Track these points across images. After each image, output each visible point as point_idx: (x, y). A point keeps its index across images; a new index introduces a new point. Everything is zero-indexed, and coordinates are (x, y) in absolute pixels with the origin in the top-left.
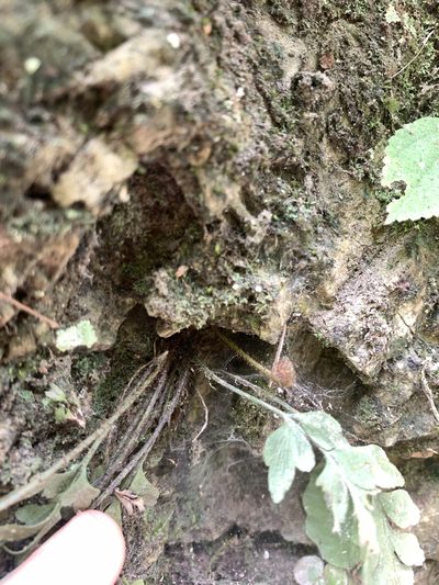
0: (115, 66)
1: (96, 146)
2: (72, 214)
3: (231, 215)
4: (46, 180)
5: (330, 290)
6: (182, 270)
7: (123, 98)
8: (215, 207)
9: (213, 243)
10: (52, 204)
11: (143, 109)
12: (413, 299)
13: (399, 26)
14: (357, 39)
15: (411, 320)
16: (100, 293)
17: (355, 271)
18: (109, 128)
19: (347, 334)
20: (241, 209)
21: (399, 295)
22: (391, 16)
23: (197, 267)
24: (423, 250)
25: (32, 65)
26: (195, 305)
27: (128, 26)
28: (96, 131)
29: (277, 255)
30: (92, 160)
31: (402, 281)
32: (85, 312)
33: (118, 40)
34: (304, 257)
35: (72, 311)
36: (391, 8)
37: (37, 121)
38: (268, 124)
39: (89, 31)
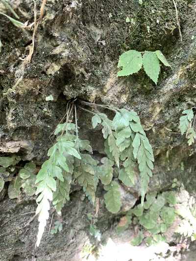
0: (57, 51)
1: (53, 64)
2: (49, 76)
3: (82, 73)
4: (45, 70)
5: (105, 91)
6: (71, 86)
7: (58, 56)
8: (77, 73)
9: (77, 80)
10: (46, 75)
11: (62, 58)
12: (125, 94)
13: (130, 23)
14: (117, 27)
15: (125, 99)
16: (54, 89)
17: (113, 86)
18: (56, 61)
19: (108, 101)
20: (84, 72)
21: (121, 93)
22: (128, 20)
23: (74, 84)
24: (128, 83)
25: (43, 53)
26: (74, 93)
27: (59, 42)
28: (53, 61)
29: (93, 83)
30: (53, 66)
31: (122, 90)
32: (51, 94)
33: (58, 45)
34: (99, 83)
35: (49, 93)
36: (128, 18)
37: (44, 61)
38: (90, 54)
39: (52, 44)
